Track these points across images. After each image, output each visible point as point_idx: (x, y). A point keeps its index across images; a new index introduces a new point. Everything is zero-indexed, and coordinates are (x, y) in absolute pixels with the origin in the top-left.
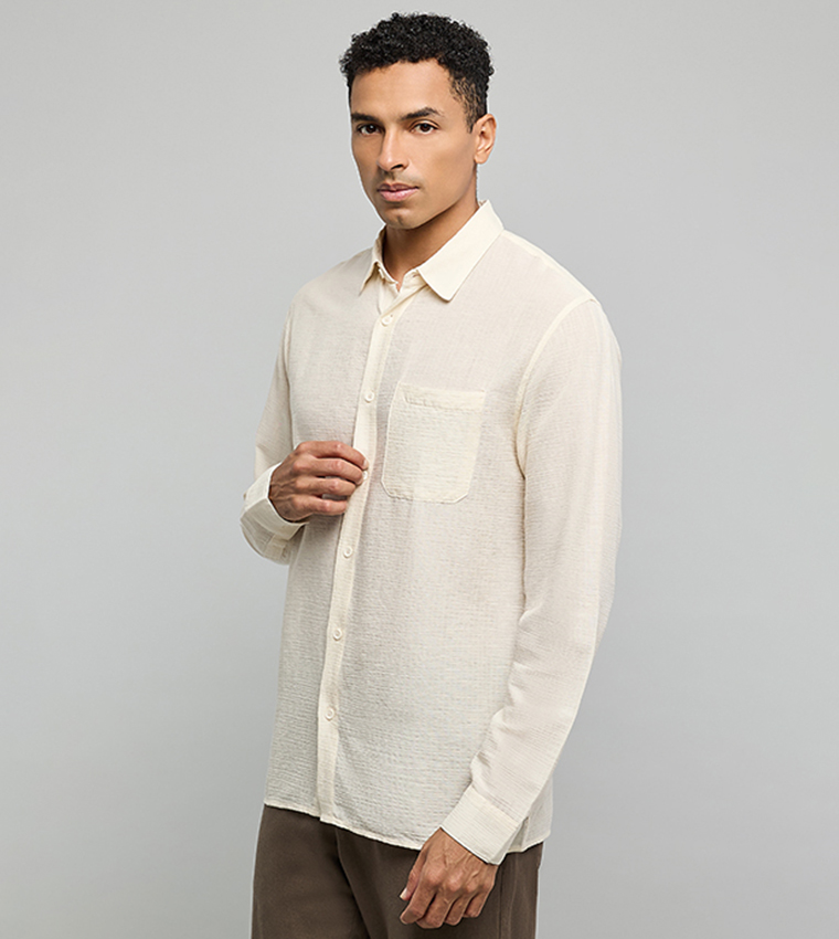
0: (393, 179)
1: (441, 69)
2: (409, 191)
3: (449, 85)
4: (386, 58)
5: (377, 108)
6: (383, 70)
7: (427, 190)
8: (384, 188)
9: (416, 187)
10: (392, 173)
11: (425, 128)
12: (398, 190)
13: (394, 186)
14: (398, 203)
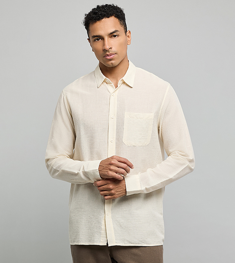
0: (109, 52)
1: (116, 18)
2: (114, 55)
3: (119, 23)
4: (100, 18)
5: (101, 32)
6: (100, 21)
7: (119, 54)
8: (107, 55)
9: (116, 54)
10: (109, 51)
11: (115, 36)
12: (111, 55)
13: (110, 54)
14: (111, 59)
